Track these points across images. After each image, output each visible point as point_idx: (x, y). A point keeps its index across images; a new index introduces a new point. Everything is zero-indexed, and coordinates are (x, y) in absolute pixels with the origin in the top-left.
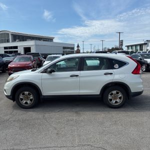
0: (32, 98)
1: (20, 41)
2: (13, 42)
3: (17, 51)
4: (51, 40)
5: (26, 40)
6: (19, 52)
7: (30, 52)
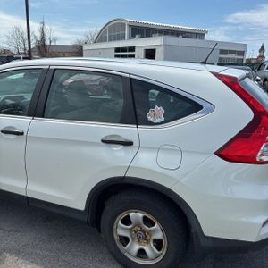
4: (201, 35)
6: (136, 57)
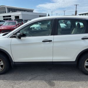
0: (2, 64)
1: (13, 12)
2: (8, 12)
3: (11, 19)
5: (16, 12)
6: (12, 19)
7: (19, 18)
